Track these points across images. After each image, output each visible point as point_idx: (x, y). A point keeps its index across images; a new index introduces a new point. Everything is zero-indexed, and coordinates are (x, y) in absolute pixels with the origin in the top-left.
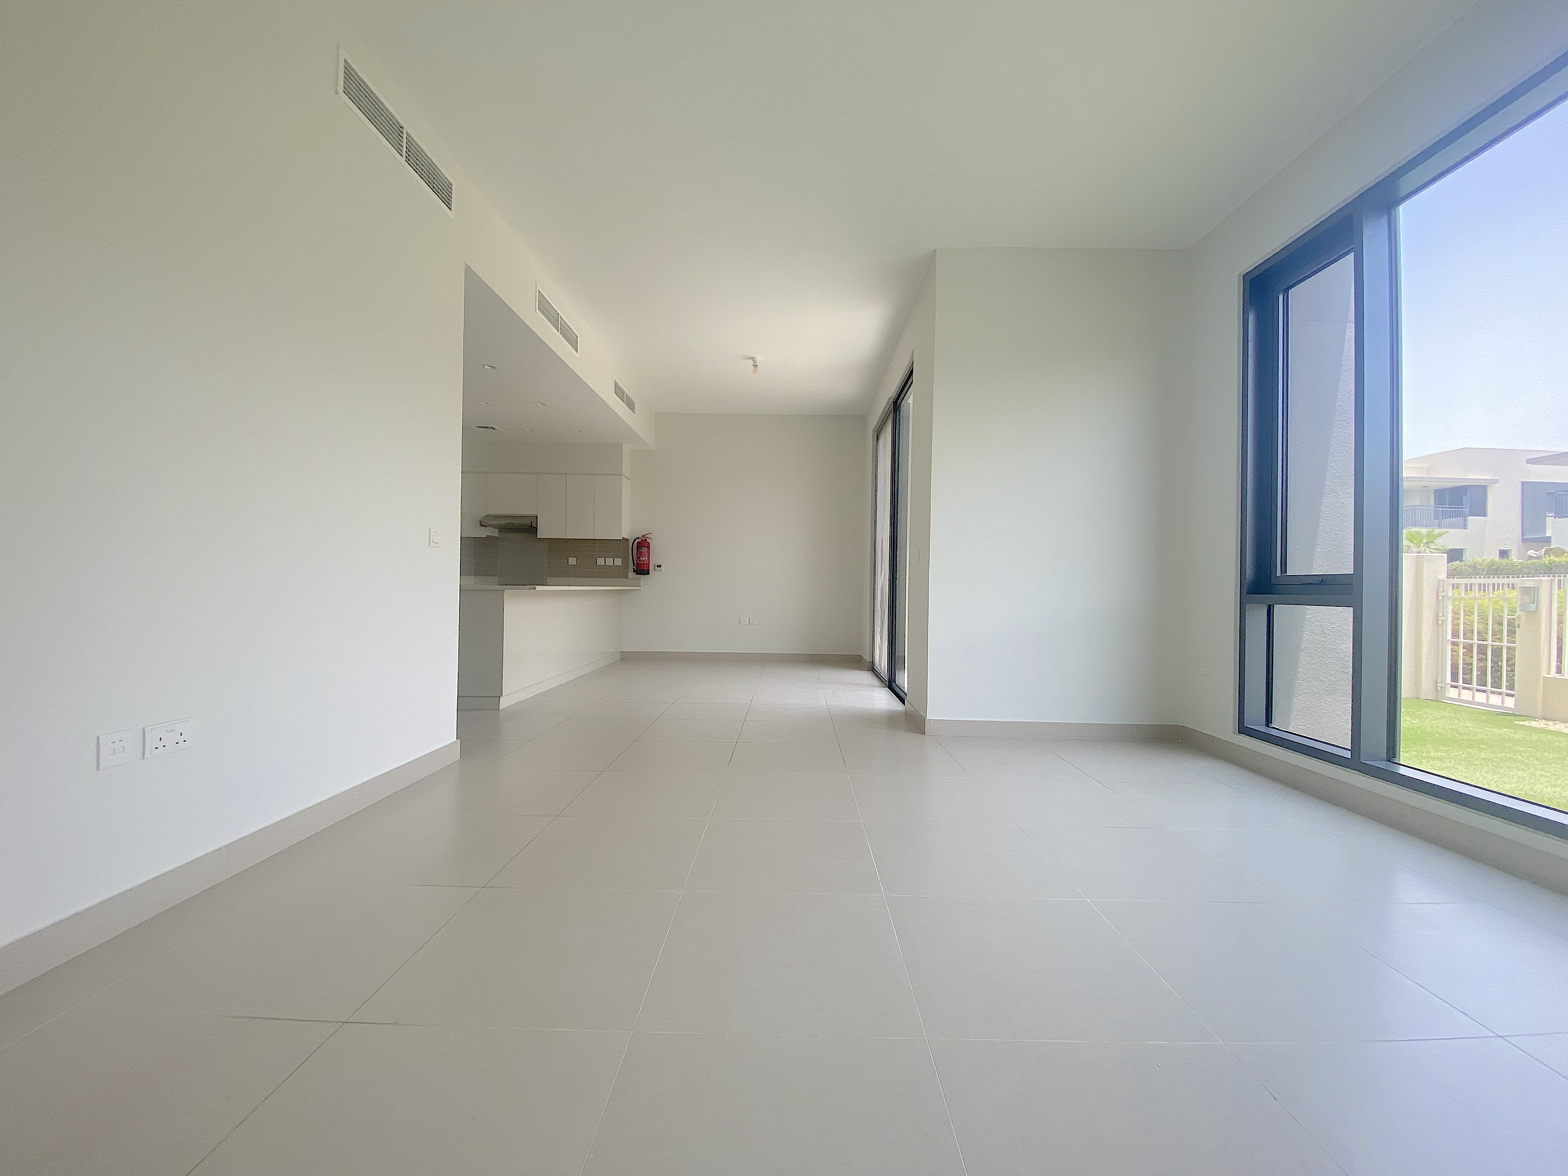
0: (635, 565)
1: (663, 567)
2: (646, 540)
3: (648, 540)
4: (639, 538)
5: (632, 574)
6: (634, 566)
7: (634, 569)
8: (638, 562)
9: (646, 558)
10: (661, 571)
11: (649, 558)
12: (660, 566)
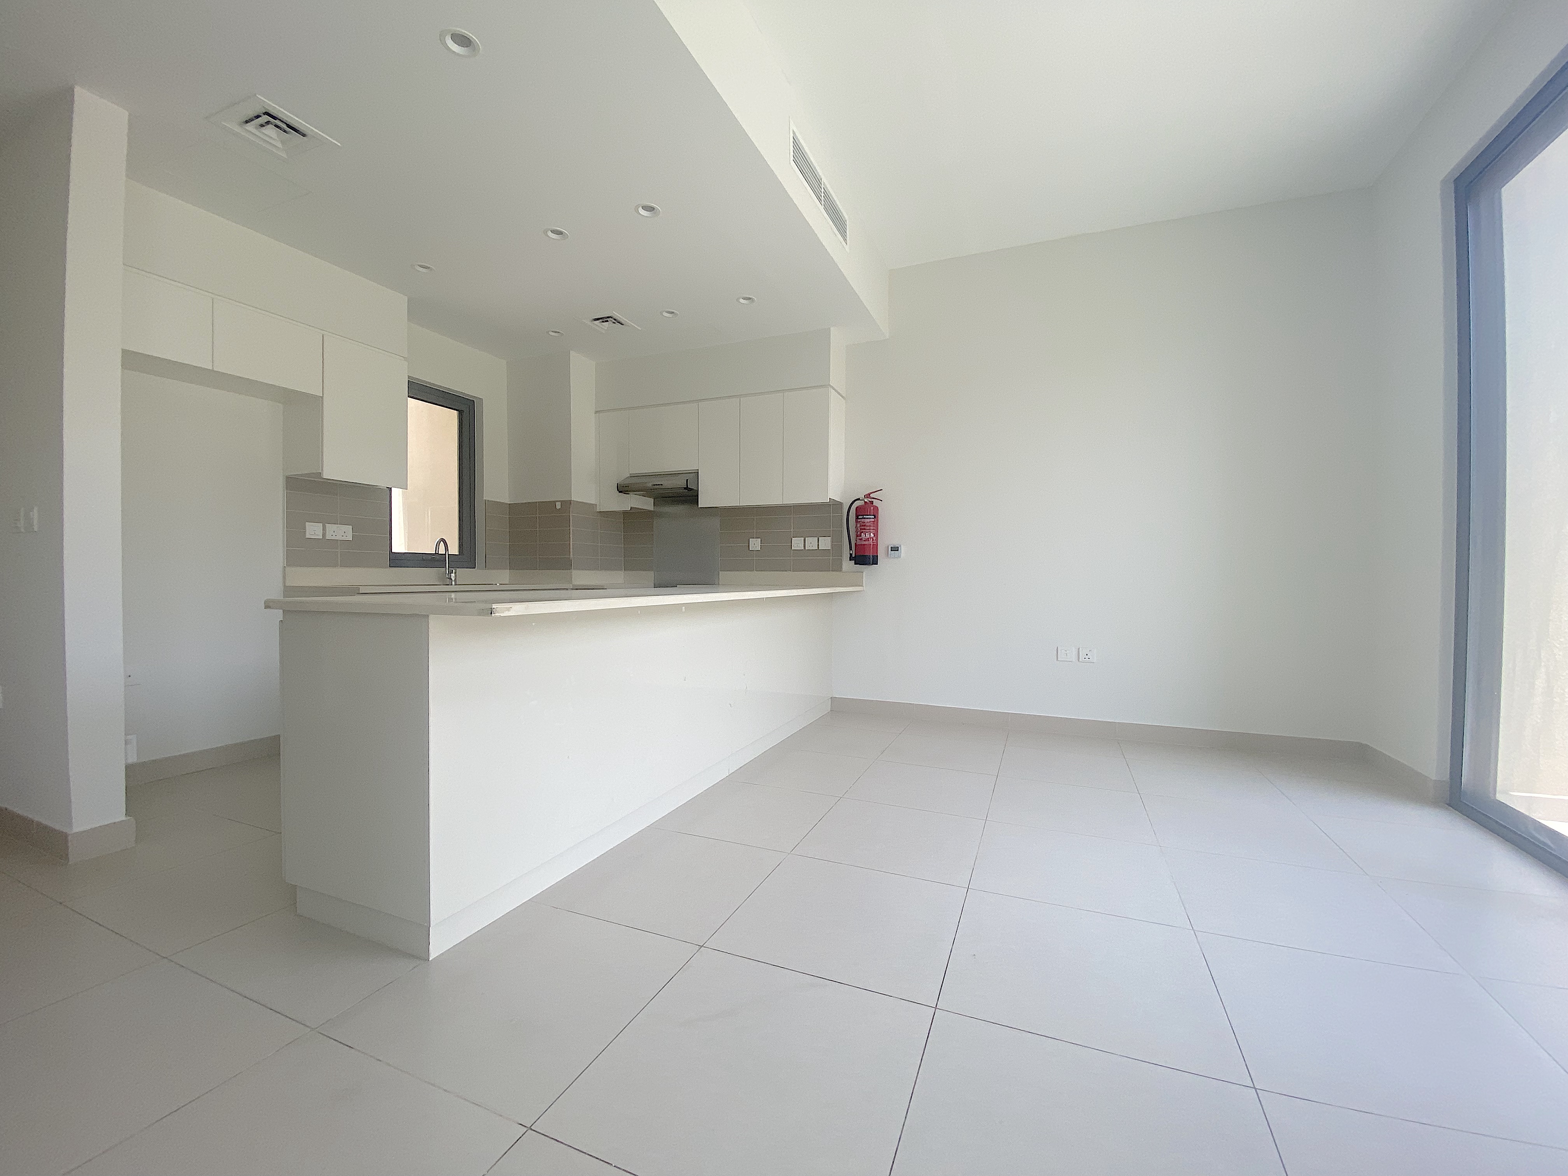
0: (853, 548)
1: (903, 549)
2: (872, 503)
3: (876, 502)
4: (858, 499)
5: (848, 565)
6: (851, 549)
7: (851, 555)
8: (859, 542)
9: (872, 535)
10: (899, 557)
11: (876, 535)
12: (895, 549)
